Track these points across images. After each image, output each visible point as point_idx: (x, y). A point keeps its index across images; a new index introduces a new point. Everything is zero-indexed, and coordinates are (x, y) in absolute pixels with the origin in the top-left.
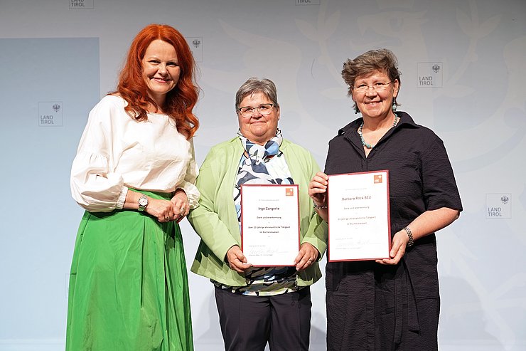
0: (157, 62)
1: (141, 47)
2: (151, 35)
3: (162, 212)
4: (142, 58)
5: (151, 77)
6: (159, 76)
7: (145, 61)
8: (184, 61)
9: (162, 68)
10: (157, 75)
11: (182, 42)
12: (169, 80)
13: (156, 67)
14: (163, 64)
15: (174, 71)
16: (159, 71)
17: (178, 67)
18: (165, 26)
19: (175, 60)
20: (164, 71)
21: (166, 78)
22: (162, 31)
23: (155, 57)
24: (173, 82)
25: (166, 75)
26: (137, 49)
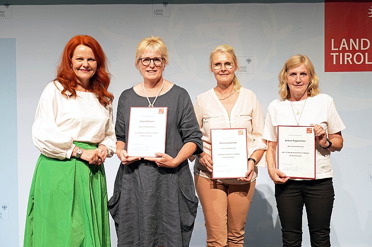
0: (82, 59)
1: (70, 50)
2: (76, 42)
3: (91, 157)
4: (71, 56)
5: (78, 69)
6: (84, 68)
7: (74, 59)
8: (99, 57)
9: (85, 63)
10: (82, 68)
11: (96, 45)
12: (90, 70)
13: (81, 63)
14: (86, 60)
15: (93, 64)
16: (83, 65)
17: (95, 62)
18: (86, 36)
19: (93, 57)
20: (86, 65)
21: (88, 69)
22: (83, 39)
23: (80, 56)
24: (92, 71)
25: (88, 67)
26: (68, 52)
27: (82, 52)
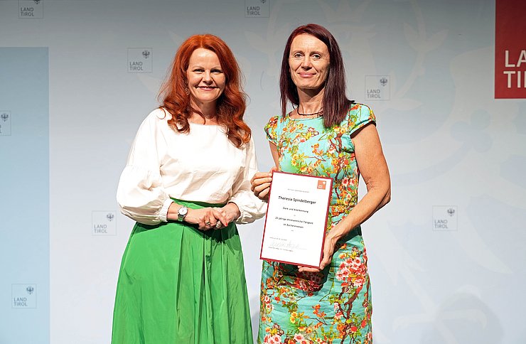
0: (202, 70)
1: (185, 55)
2: (193, 43)
4: (186, 68)
6: (204, 85)
8: (229, 67)
9: (207, 76)
10: (201, 84)
12: (214, 88)
13: (200, 76)
14: (207, 72)
15: (219, 78)
16: (203, 80)
17: (222, 75)
18: (207, 35)
19: (219, 67)
20: (208, 79)
22: (204, 39)
23: (199, 65)
24: (218, 89)
25: (211, 83)
26: (181, 60)
27: (202, 60)
